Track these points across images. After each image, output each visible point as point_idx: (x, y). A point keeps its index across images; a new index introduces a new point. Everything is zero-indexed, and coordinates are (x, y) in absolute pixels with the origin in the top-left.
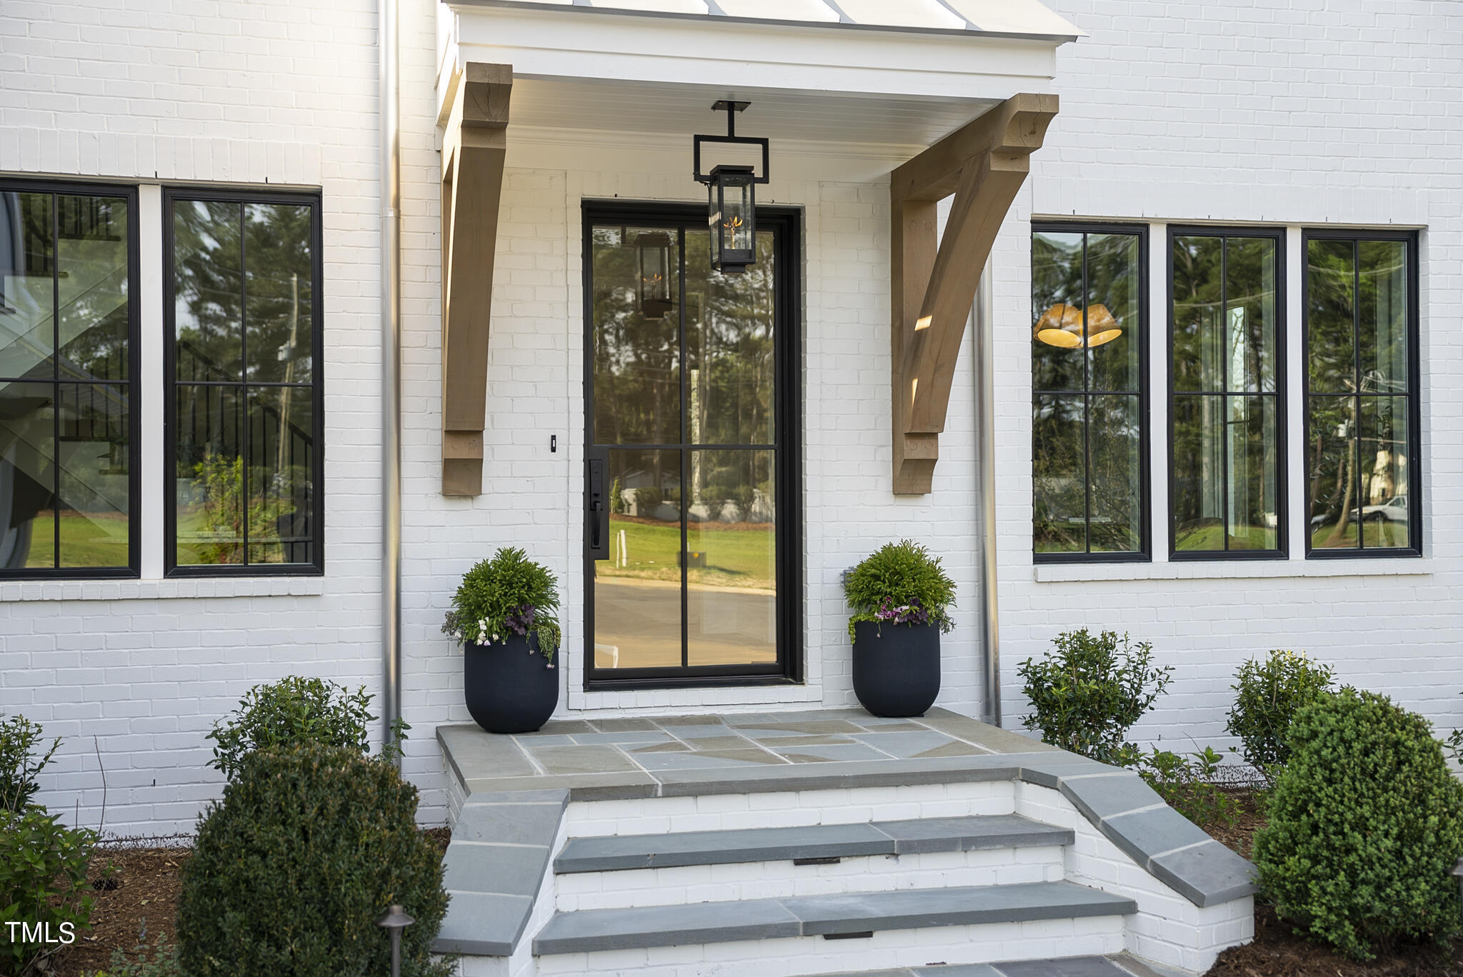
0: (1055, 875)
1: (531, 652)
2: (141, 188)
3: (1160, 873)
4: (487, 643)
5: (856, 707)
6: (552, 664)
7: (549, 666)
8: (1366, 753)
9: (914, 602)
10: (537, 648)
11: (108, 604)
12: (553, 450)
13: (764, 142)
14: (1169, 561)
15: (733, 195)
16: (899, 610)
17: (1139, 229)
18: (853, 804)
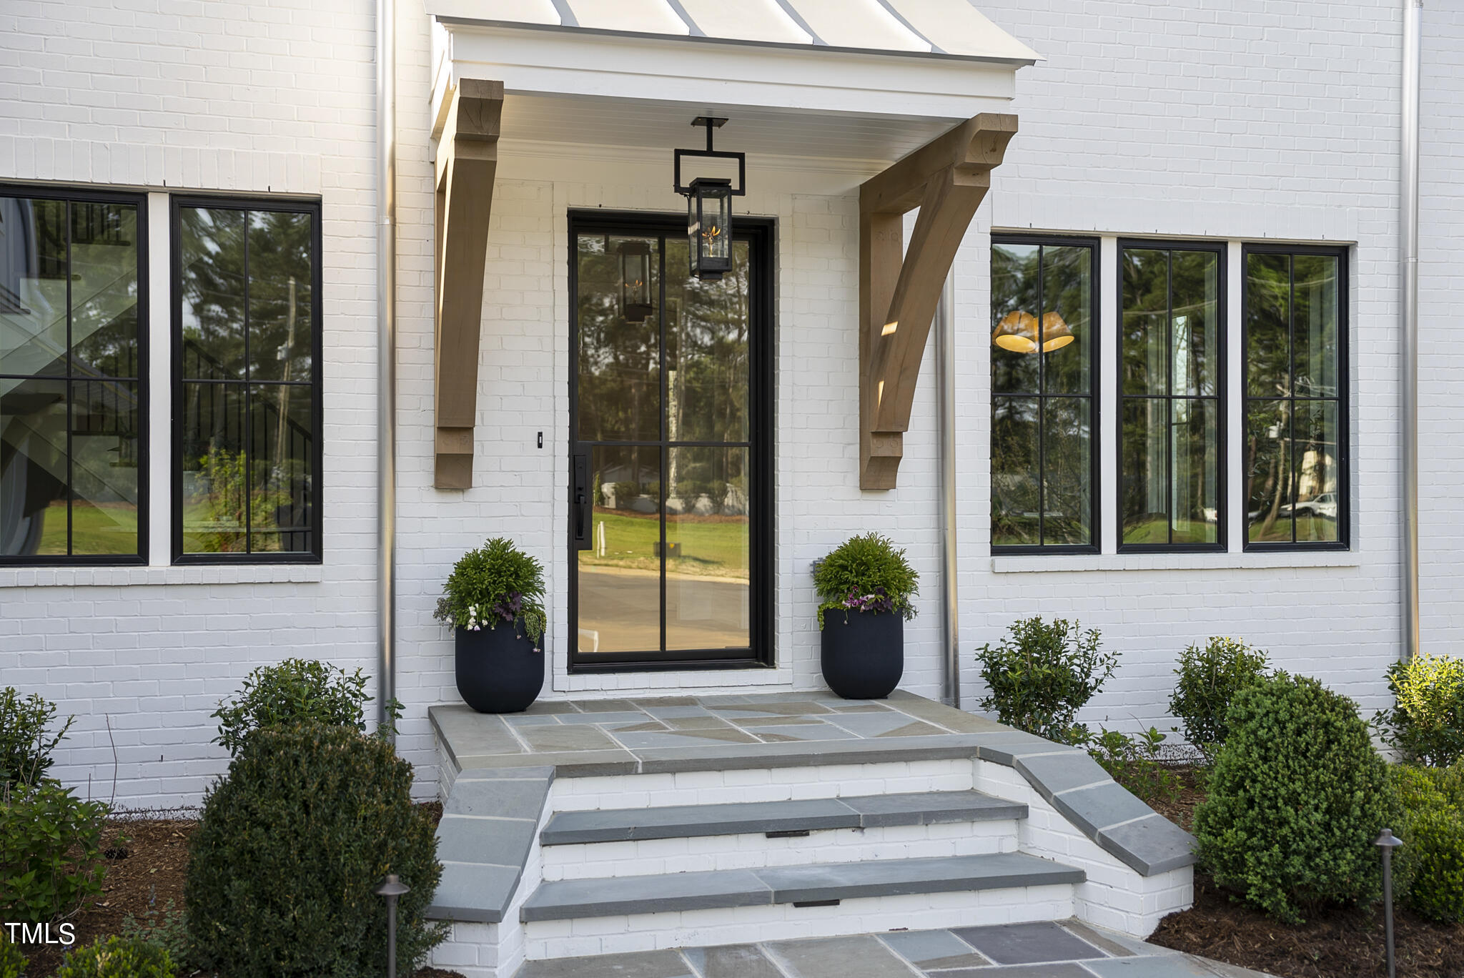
0: (1010, 846)
1: (519, 637)
2: (150, 195)
3: (1107, 845)
4: (477, 628)
5: (824, 689)
6: (538, 648)
7: (536, 650)
8: (1299, 732)
9: (879, 592)
10: (524, 633)
11: (118, 590)
12: (540, 446)
13: (741, 157)
14: (1118, 553)
15: (711, 206)
16: (865, 598)
17: (1091, 242)
18: (821, 781)
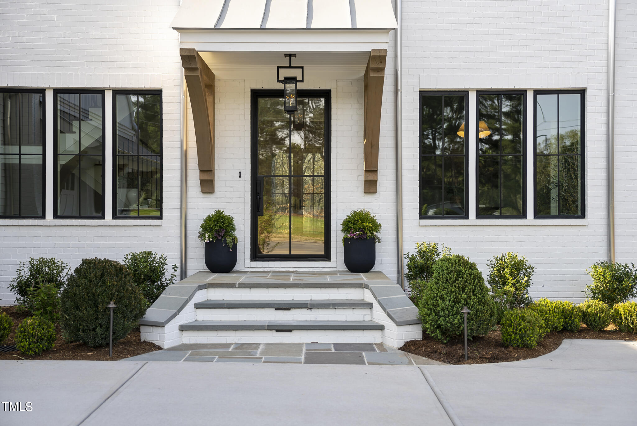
0: (368, 318)
1: (224, 245)
2: (106, 91)
3: (389, 315)
4: (208, 241)
5: (346, 270)
6: (231, 249)
7: (230, 250)
9: (362, 231)
10: (226, 244)
11: (94, 228)
12: (240, 177)
13: (302, 68)
14: (477, 218)
15: (290, 87)
16: (356, 234)
18: (304, 294)
